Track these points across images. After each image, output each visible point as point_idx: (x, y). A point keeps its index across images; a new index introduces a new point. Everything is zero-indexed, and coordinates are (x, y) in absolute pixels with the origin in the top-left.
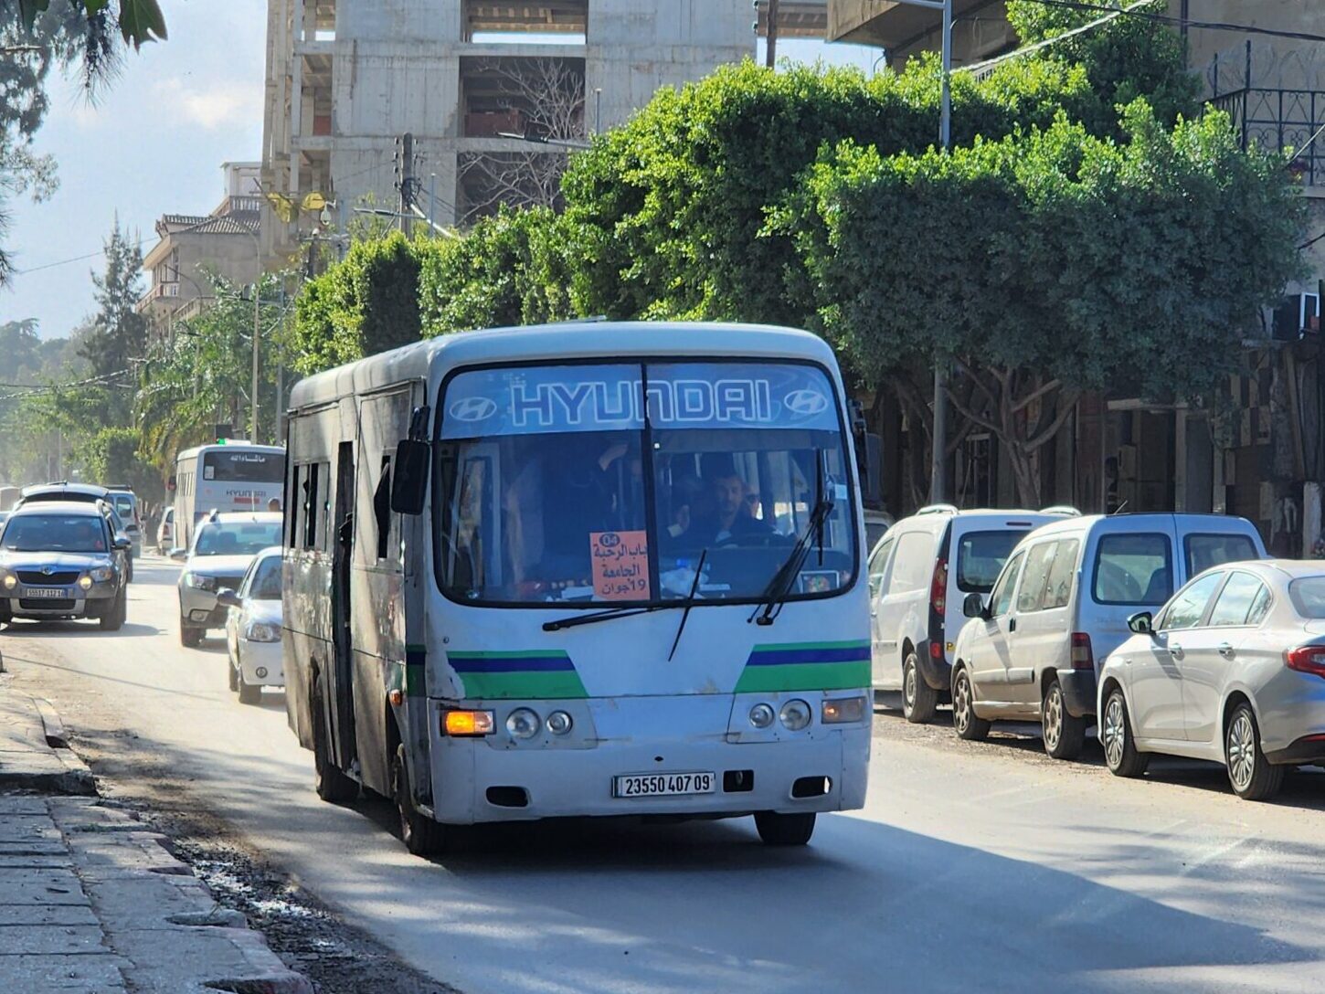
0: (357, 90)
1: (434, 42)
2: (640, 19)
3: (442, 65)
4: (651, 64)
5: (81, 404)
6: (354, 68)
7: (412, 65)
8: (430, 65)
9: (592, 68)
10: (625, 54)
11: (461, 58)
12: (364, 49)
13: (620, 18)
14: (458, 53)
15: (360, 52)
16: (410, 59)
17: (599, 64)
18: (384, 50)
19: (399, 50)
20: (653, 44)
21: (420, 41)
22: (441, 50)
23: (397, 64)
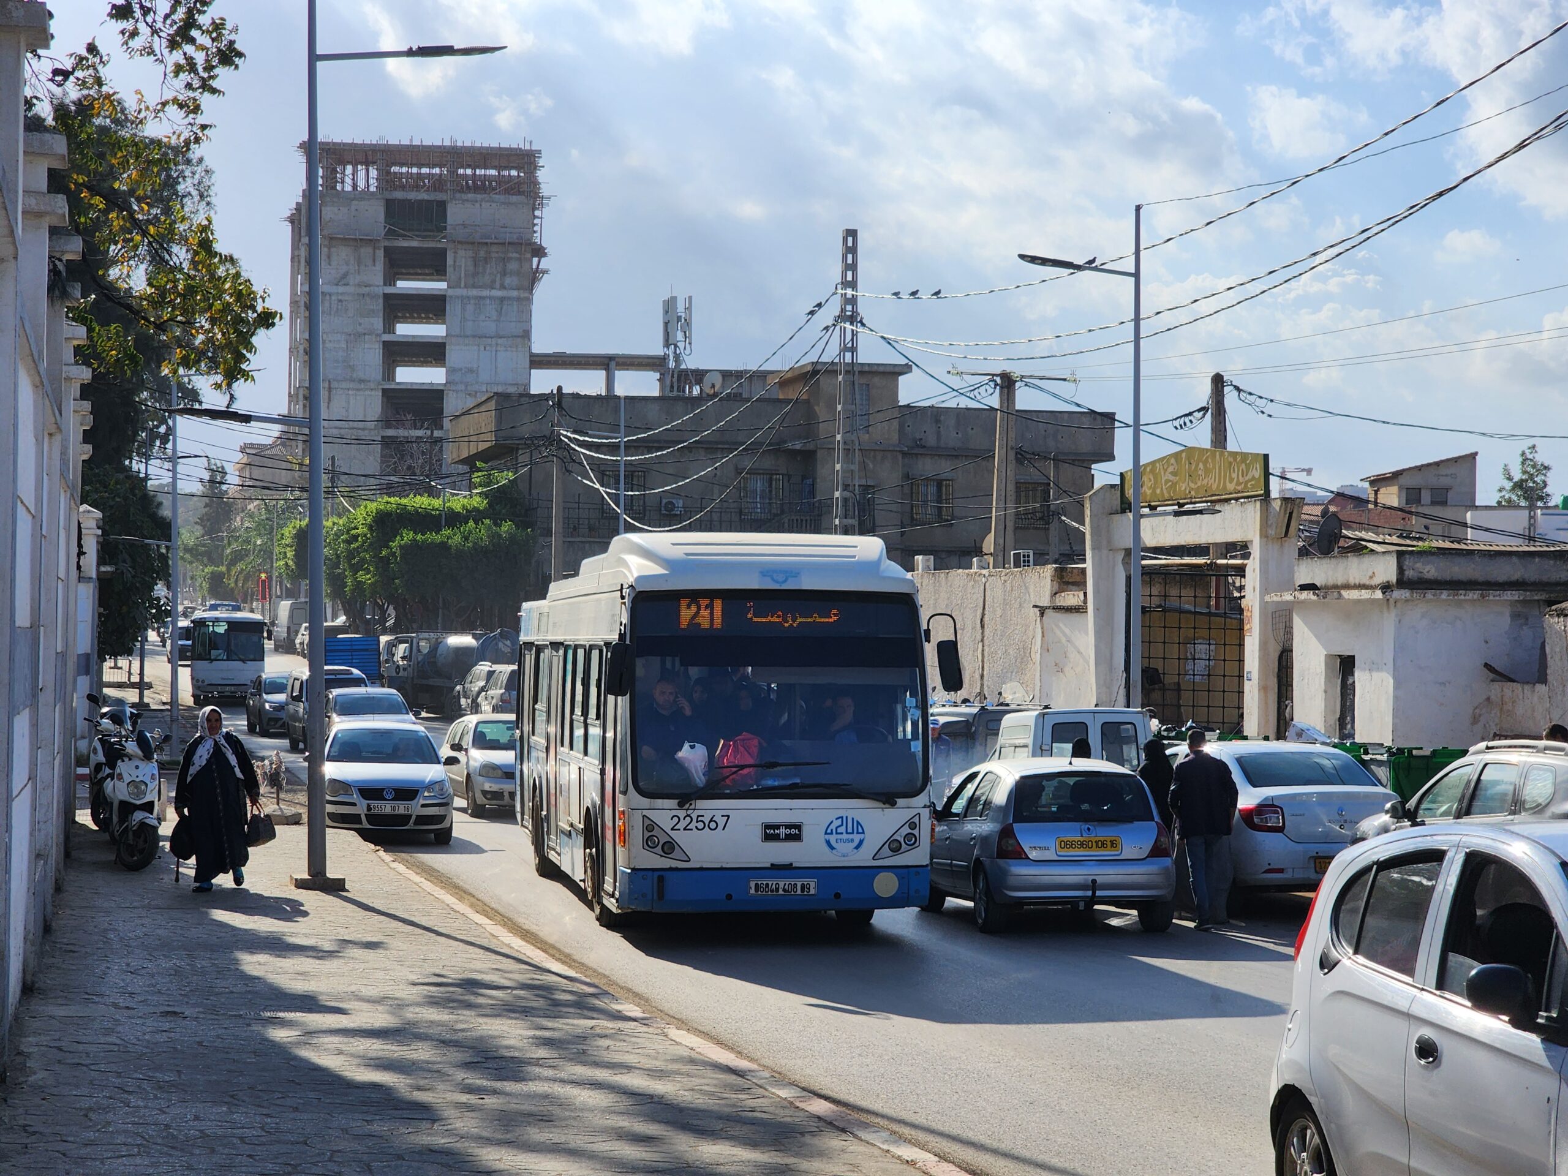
0: (331, 404)
1: (369, 381)
2: (471, 371)
3: (373, 393)
4: (476, 392)
5: (197, 550)
6: (330, 394)
7: (358, 393)
8: (367, 393)
9: (447, 394)
10: (463, 388)
11: (383, 389)
12: (334, 385)
13: (461, 369)
14: (381, 387)
15: (332, 386)
16: (358, 390)
17: (451, 392)
18: (344, 385)
19: (352, 385)
20: (477, 383)
21: (361, 381)
22: (372, 385)
23: (350, 392)
